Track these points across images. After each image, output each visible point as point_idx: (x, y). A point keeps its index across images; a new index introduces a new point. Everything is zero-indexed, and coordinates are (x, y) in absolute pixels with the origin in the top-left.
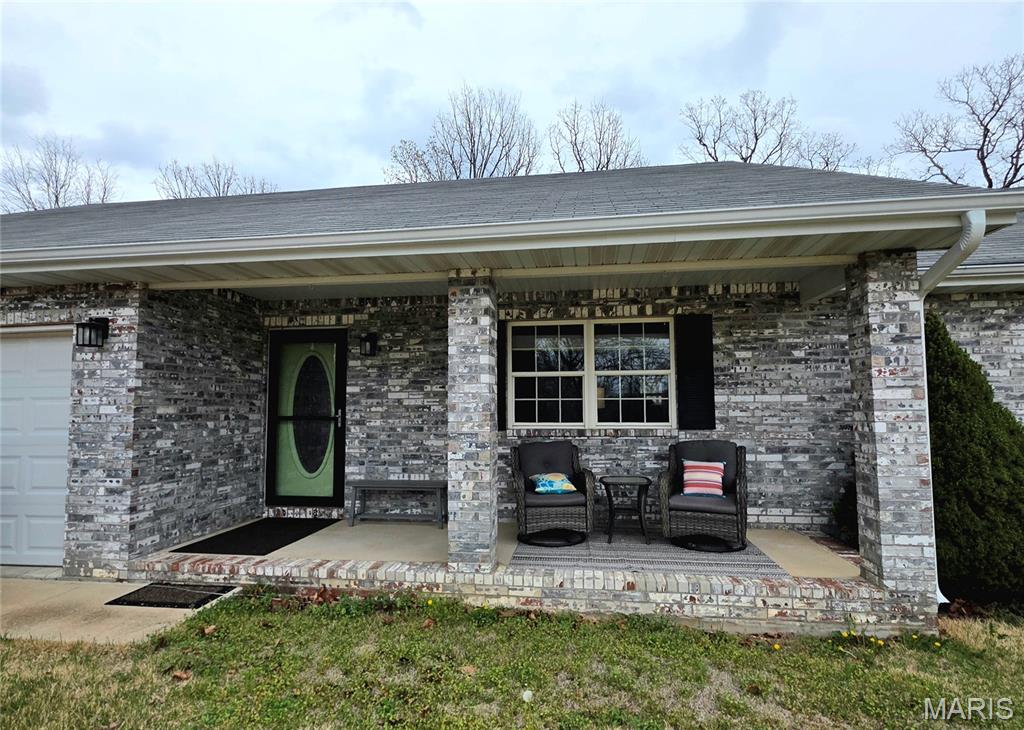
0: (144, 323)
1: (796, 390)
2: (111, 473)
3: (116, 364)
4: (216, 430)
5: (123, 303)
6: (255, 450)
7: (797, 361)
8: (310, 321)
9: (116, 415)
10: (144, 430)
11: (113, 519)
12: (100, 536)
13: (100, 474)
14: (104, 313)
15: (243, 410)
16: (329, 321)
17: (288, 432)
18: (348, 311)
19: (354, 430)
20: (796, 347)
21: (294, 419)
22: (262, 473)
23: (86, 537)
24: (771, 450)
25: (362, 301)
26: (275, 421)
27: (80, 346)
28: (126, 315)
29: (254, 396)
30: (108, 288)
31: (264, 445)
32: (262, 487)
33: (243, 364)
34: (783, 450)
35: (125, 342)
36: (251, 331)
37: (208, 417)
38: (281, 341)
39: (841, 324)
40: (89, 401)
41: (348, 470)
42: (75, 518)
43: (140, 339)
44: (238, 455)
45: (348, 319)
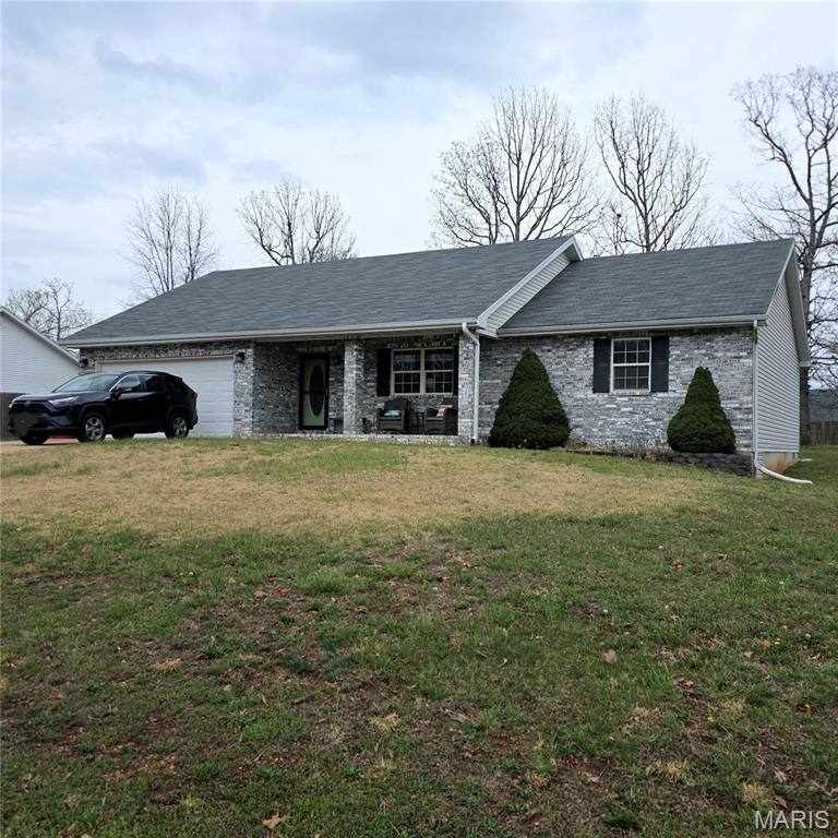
0: (255, 354)
1: (497, 378)
2: (247, 405)
3: (247, 368)
4: (278, 395)
5: (248, 347)
6: (294, 405)
7: (498, 365)
8: (315, 349)
9: (247, 385)
10: (256, 391)
11: (247, 420)
12: (244, 426)
13: (242, 405)
14: (243, 351)
15: (289, 388)
16: (323, 349)
17: (307, 398)
18: (330, 345)
19: (332, 396)
20: (497, 359)
21: (310, 393)
22: (297, 416)
23: (239, 426)
24: (486, 404)
25: (335, 341)
26: (302, 394)
27: (236, 362)
28: (249, 352)
29: (293, 382)
30: (244, 343)
31: (297, 404)
32: (297, 422)
33: (289, 368)
34: (491, 403)
35: (250, 360)
36: (292, 354)
37: (275, 389)
38: (304, 358)
39: (515, 349)
40: (239, 381)
41: (330, 414)
42: (236, 420)
43: (254, 360)
44: (287, 406)
45: (330, 348)
